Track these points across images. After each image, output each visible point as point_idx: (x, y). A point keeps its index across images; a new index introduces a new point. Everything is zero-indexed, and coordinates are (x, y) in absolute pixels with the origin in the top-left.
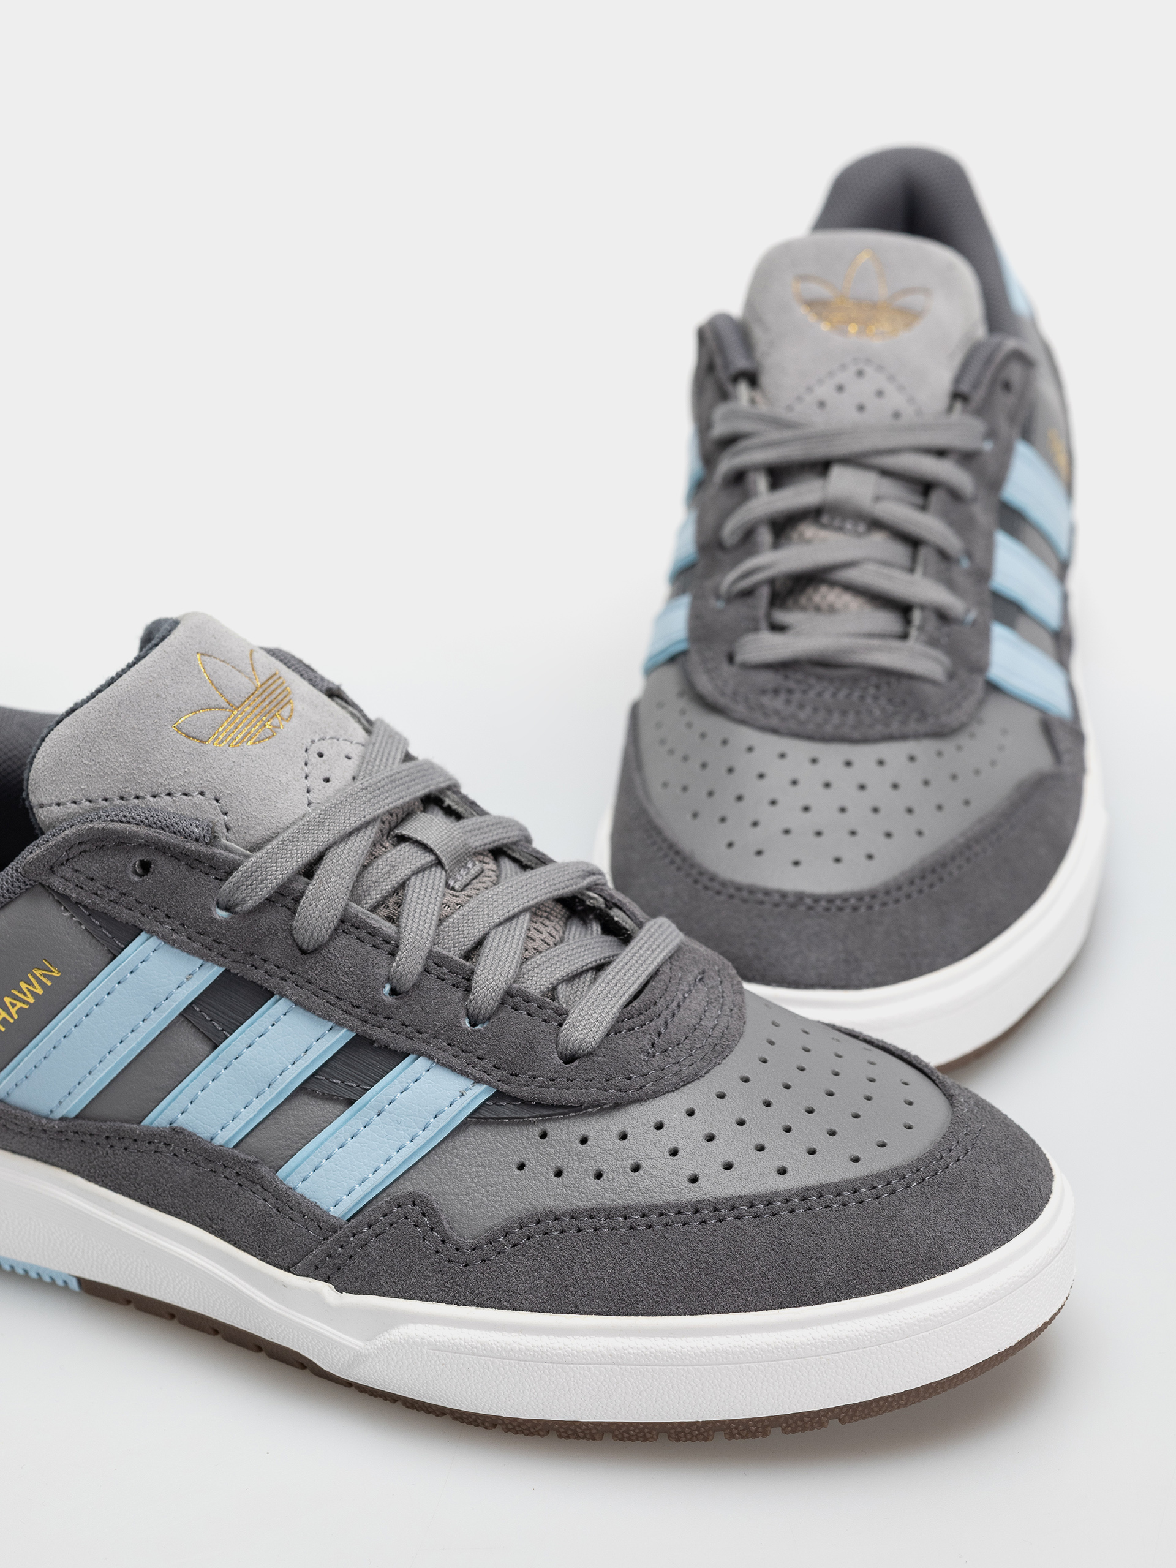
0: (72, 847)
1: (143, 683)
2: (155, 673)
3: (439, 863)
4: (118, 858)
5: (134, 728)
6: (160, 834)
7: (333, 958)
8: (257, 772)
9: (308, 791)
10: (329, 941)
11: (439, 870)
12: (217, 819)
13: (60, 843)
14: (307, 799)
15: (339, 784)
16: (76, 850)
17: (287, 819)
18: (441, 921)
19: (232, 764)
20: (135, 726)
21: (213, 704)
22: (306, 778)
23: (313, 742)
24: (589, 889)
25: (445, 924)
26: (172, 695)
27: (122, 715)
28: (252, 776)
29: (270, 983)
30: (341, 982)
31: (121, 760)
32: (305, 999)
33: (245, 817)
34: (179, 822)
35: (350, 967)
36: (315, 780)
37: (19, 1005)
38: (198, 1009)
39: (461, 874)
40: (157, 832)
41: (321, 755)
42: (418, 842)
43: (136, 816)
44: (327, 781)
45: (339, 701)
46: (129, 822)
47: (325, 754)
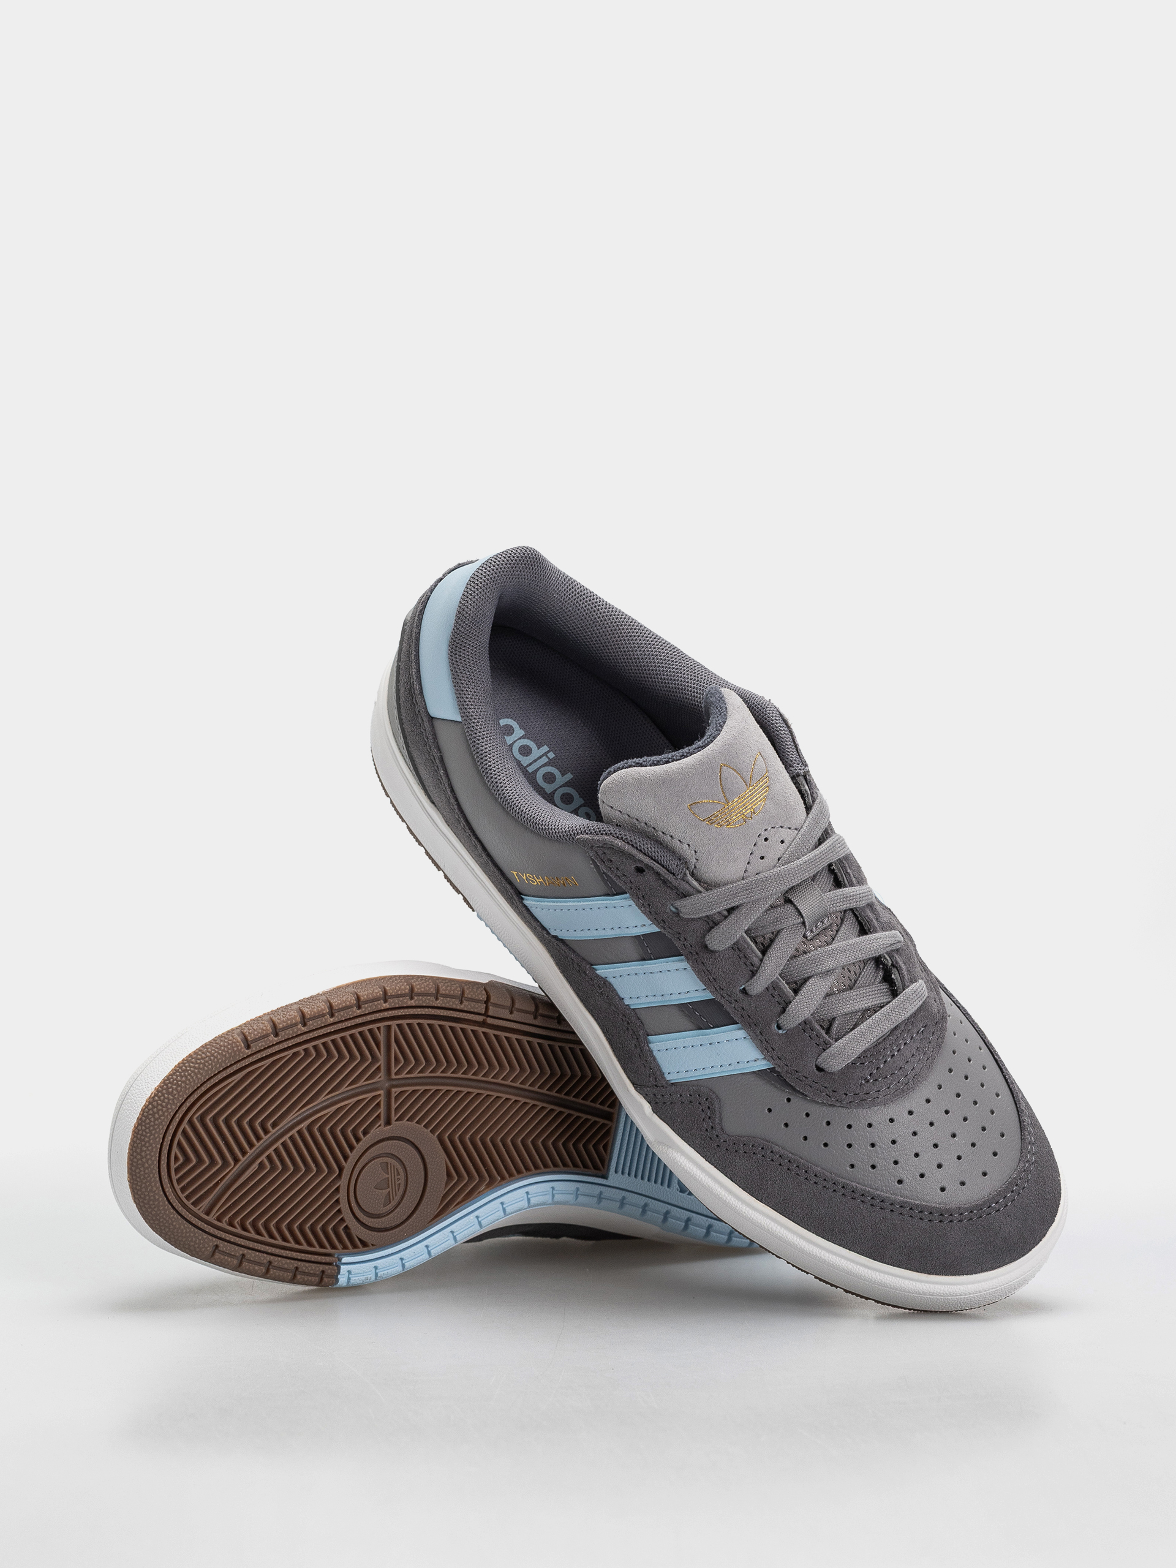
0: (606, 844)
2: (691, 773)
3: (804, 924)
4: (628, 861)
5: (666, 798)
6: (652, 863)
8: (724, 846)
9: (748, 864)
10: (722, 951)
11: (802, 928)
12: (692, 862)
13: (600, 840)
14: (745, 868)
15: (767, 863)
17: (730, 878)
18: (791, 958)
20: (668, 797)
21: (716, 799)
22: (751, 853)
23: (766, 830)
25: (791, 961)
26: (695, 788)
29: (683, 951)
30: (720, 974)
33: (707, 867)
34: (668, 860)
35: (727, 970)
36: (755, 857)
38: (642, 938)
39: (816, 927)
40: (654, 862)
41: (766, 840)
42: (797, 909)
43: (646, 849)
44: (762, 858)
45: (801, 779)
46: (641, 851)
47: (770, 839)
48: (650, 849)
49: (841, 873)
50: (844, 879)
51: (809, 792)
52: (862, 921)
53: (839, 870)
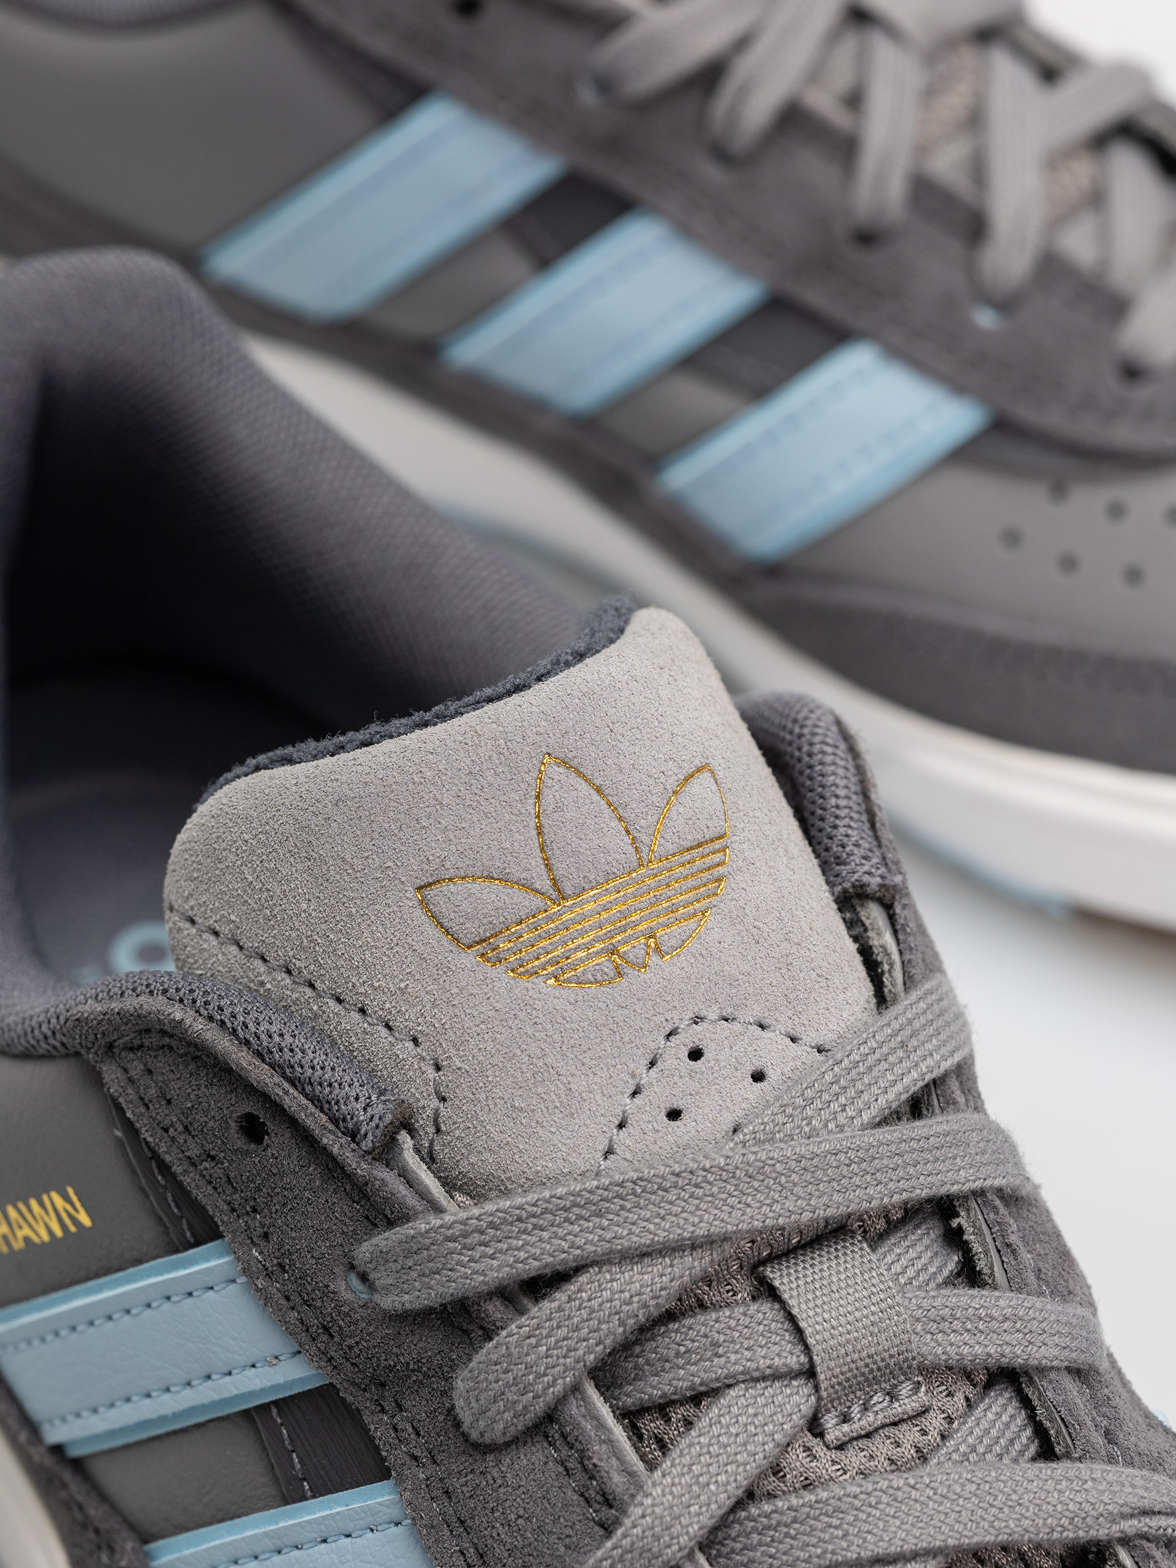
0: (148, 1031)
1: (399, 779)
2: (430, 768)
3: (810, 1373)
4: (214, 1091)
5: (343, 860)
6: (287, 1093)
7: (499, 1482)
8: (533, 1049)
9: (621, 1126)
10: (507, 1445)
11: (807, 1390)
12: (422, 1102)
13: (127, 1015)
14: (607, 1142)
15: (693, 1133)
16: (154, 1040)
17: (546, 1166)
18: (750, 1495)
19: (491, 1013)
20: (348, 857)
21: (517, 873)
22: (635, 1093)
23: (697, 1020)
24: (1125, 1541)
25: (753, 1510)
26: (442, 826)
27: (334, 825)
28: (518, 1052)
29: (395, 1456)
30: (494, 1534)
31: (304, 906)
32: (425, 1526)
33: (471, 1126)
34: (336, 1084)
35: (520, 1517)
36: (648, 1109)
37: (27, 1231)
38: (279, 1421)
39: (865, 1408)
40: (286, 1085)
41: (696, 1054)
42: (791, 1318)
43: (263, 1037)
44: (674, 1115)
45: (874, 915)
46: (247, 1042)
47: (707, 1055)
48: (277, 1039)
49: (983, 1243)
50: (992, 1268)
51: (896, 957)
52: (1047, 1424)
53: (978, 1232)
